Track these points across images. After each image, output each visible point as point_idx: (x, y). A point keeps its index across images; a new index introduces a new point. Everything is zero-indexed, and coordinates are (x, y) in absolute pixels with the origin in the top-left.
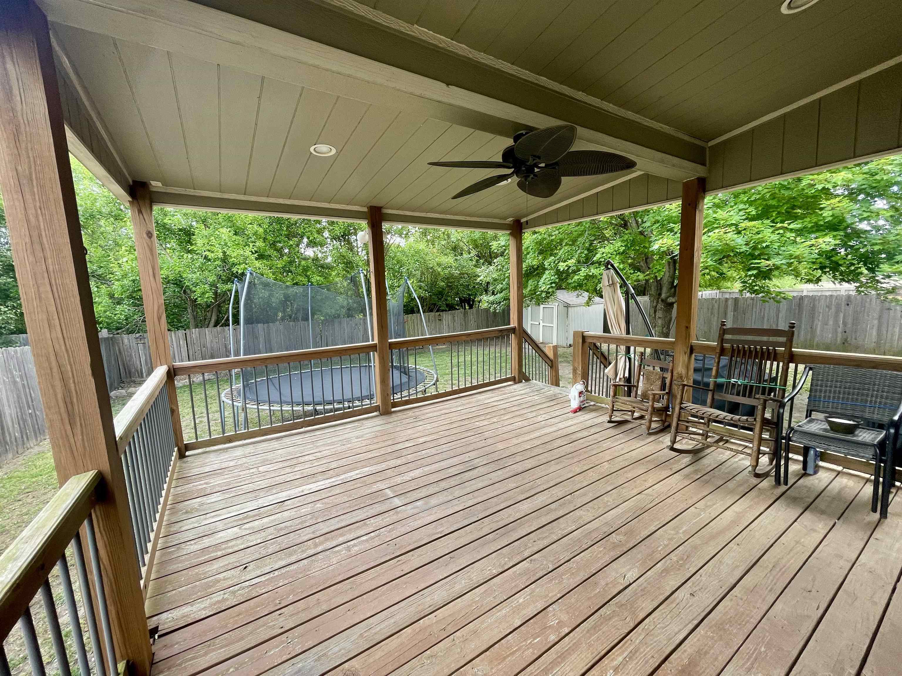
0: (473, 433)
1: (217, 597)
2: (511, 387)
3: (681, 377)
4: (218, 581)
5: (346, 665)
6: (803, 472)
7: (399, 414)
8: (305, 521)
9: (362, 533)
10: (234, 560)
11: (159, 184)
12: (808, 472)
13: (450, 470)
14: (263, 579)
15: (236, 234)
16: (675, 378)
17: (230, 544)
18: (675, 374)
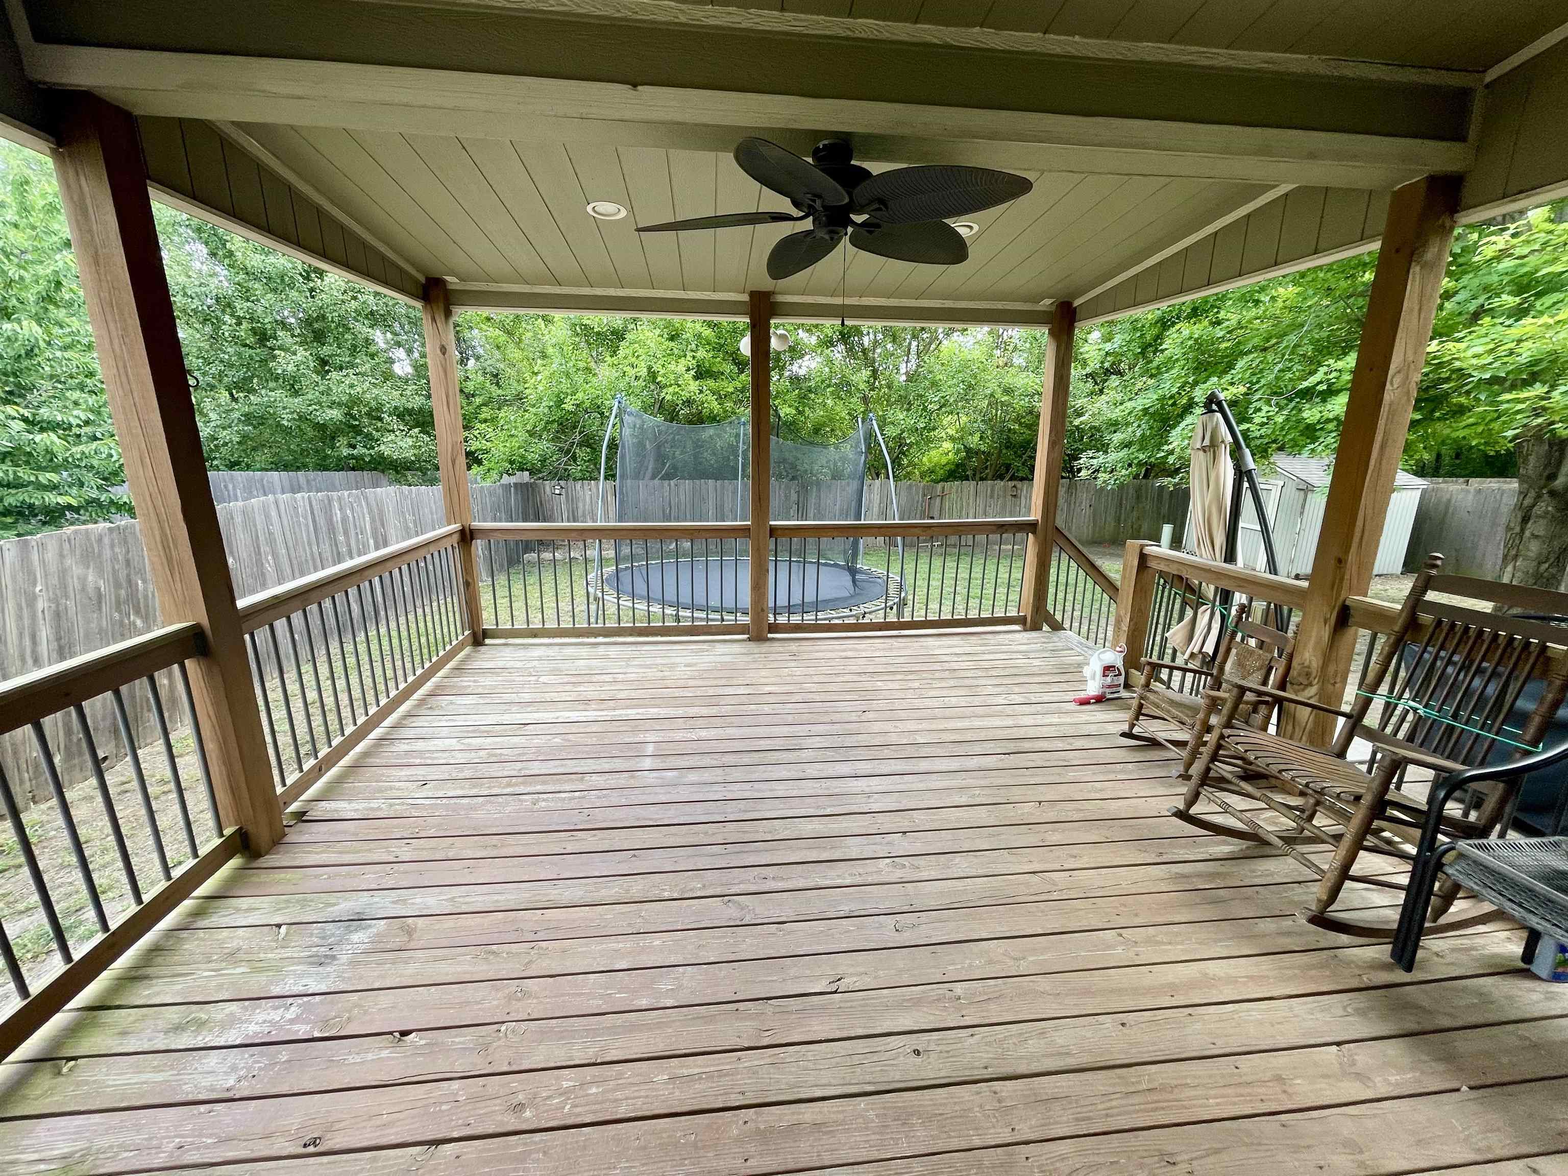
0: (856, 697)
1: (374, 804)
2: (1017, 635)
3: (1308, 674)
4: (391, 788)
5: (410, 920)
6: (1522, 965)
7: (776, 644)
8: (524, 754)
9: (568, 788)
10: (422, 773)
11: (455, 280)
12: (1534, 968)
13: (762, 742)
14: (428, 802)
15: (672, 338)
16: (1294, 673)
17: (435, 755)
18: (1295, 664)
